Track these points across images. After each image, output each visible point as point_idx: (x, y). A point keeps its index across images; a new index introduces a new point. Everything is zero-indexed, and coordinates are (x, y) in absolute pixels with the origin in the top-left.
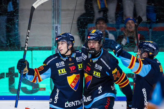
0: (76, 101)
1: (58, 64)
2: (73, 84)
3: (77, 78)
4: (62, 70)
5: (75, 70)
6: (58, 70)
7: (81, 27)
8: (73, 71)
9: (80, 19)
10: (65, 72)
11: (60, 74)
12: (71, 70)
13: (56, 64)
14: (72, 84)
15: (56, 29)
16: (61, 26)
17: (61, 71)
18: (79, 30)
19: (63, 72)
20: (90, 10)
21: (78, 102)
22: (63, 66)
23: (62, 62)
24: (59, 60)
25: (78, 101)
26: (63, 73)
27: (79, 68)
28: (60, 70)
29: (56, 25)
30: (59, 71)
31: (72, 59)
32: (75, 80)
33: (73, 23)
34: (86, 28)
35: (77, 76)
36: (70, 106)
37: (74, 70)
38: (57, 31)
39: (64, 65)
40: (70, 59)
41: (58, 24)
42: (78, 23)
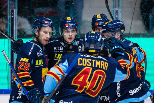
1: (56, 48)
4: (59, 55)
7: (145, 12)
13: (54, 47)
15: (117, 14)
16: (122, 10)
18: (142, 14)
19: (58, 57)
22: (60, 51)
23: (60, 47)
24: (58, 45)
29: (117, 9)
30: (56, 55)
31: (73, 47)
33: (136, 6)
34: (151, 12)
38: (118, 15)
39: (62, 51)
40: (71, 47)
41: (119, 8)
42: (141, 7)
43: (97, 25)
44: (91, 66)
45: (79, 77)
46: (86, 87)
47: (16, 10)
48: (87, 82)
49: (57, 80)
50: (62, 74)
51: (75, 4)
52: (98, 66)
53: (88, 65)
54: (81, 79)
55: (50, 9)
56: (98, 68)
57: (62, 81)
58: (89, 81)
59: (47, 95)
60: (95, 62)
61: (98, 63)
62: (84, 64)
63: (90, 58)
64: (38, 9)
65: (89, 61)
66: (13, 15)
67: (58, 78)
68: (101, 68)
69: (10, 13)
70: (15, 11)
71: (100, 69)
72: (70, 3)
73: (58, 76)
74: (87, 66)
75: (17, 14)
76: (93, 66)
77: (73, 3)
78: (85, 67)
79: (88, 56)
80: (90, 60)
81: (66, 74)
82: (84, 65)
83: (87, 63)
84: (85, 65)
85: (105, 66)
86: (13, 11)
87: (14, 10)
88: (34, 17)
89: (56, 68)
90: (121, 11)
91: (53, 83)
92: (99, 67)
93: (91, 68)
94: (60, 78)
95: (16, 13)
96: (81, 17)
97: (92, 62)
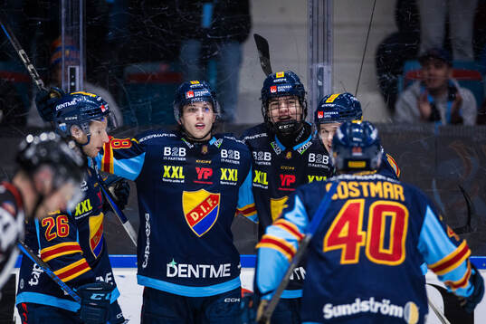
0: (204, 267)
1: (169, 151)
2: (195, 216)
3: (210, 202)
4: (175, 170)
5: (209, 179)
6: (165, 167)
8: (203, 179)
9: (384, 49)
10: (182, 177)
11: (166, 178)
12: (200, 177)
14: (192, 215)
15: (320, 77)
16: (333, 69)
17: (171, 172)
19: (175, 174)
20: (410, 25)
21: (208, 270)
22: (179, 159)
23: (181, 149)
25: (208, 266)
26: (175, 179)
27: (222, 178)
28: (169, 167)
29: (320, 66)
30: (167, 169)
31: (209, 150)
32: (202, 207)
35: (210, 197)
36: (180, 275)
37: (206, 177)
38: (322, 81)
39: (185, 159)
40: (205, 150)
41: (326, 63)
42: (378, 61)
43: (273, 91)
44: (361, 196)
45: (338, 229)
46: (363, 244)
47: (82, 68)
48: (360, 232)
49: (288, 256)
50: (296, 238)
51: (221, 54)
52: (377, 195)
53: (352, 194)
54: (344, 233)
55: (162, 67)
56: (377, 198)
57: (300, 254)
58: (365, 228)
59: (268, 297)
60: (368, 187)
61: (375, 188)
62: (343, 193)
63: (356, 180)
64: (134, 65)
65: (354, 186)
66: (73, 80)
67: (288, 250)
68: (386, 196)
69: (66, 76)
70: (79, 71)
71: (383, 199)
72: (209, 52)
73: (289, 244)
74: (350, 198)
75: (84, 78)
76: (366, 194)
77: (216, 53)
78: (345, 200)
79: (348, 177)
80: (356, 184)
81: (309, 237)
82: (342, 197)
83: (350, 190)
84: (346, 196)
85: (397, 192)
86: (73, 71)
87: (77, 69)
88: (125, 85)
89: (280, 226)
90: (330, 70)
91: (279, 264)
92: (381, 196)
93: (362, 202)
94: (294, 249)
95: (82, 76)
96: (236, 84)
97: (360, 188)
